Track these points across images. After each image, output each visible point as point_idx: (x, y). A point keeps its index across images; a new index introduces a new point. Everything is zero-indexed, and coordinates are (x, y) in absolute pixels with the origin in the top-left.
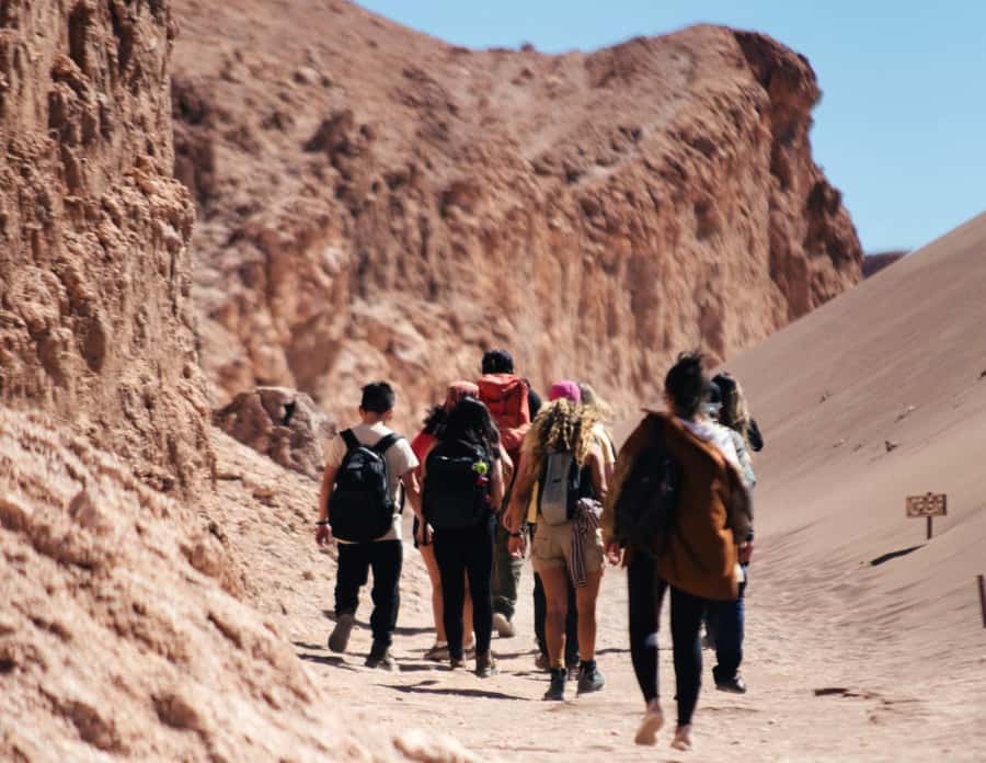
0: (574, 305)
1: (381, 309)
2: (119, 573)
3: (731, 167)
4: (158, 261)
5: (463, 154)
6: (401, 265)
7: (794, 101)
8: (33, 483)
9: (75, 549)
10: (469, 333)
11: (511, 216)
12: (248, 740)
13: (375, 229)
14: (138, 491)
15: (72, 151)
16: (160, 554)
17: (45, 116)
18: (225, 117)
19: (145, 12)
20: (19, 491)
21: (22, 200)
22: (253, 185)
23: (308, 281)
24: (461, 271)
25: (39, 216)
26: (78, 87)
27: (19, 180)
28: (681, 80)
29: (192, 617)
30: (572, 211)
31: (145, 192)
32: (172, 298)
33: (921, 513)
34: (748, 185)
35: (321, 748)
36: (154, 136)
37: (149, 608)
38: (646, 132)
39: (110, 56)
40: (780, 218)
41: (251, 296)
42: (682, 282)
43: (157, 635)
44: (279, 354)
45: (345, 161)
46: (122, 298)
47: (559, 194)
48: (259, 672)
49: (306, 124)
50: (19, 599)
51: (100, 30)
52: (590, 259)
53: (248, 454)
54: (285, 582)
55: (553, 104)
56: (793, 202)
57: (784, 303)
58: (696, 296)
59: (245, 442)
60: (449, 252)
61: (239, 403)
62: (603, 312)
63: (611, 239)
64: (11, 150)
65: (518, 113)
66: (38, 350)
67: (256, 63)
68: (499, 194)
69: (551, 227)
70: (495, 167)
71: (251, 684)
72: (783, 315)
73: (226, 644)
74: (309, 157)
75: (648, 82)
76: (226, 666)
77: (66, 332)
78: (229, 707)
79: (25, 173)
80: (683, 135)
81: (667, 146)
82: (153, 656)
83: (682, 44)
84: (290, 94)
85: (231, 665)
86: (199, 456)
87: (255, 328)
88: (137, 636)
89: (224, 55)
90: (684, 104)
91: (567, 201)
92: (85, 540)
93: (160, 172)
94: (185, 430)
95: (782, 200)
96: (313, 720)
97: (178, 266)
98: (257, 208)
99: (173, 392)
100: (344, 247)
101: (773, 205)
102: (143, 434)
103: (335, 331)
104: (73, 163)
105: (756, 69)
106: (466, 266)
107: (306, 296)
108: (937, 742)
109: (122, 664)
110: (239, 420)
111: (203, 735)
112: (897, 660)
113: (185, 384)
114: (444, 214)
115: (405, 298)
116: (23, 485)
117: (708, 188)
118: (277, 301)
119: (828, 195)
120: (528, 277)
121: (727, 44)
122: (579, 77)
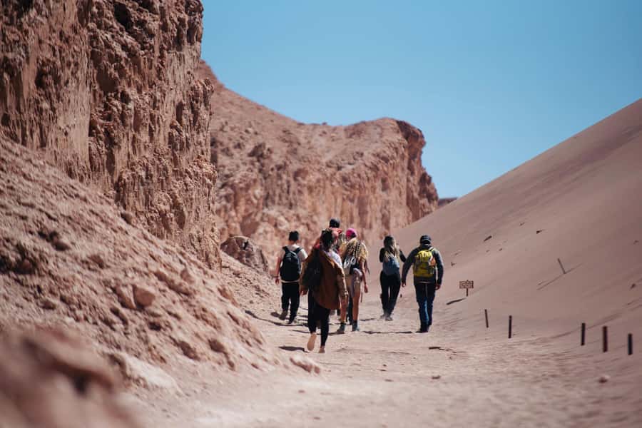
0: (339, 212)
1: (273, 212)
2: (197, 297)
3: (394, 167)
4: (204, 192)
5: (302, 159)
6: (280, 196)
7: (416, 145)
8: (168, 265)
9: (183, 288)
10: (303, 221)
11: (318, 181)
12: (241, 357)
13: (272, 184)
14: (203, 269)
15: (176, 153)
16: (212, 291)
17: (167, 140)
18: (221, 144)
19: (203, 106)
20: (163, 267)
21: (158, 169)
22: (231, 167)
23: (248, 201)
24: (301, 200)
25: (164, 174)
26: (179, 131)
27: (158, 162)
28: (378, 137)
29: (222, 313)
30: (339, 180)
31: (201, 168)
32: (209, 204)
33: (465, 287)
34: (400, 174)
35: (266, 360)
36: (204, 148)
37: (208, 309)
38: (366, 153)
39: (190, 121)
40: (410, 185)
41: (229, 205)
42: (376, 205)
43: (210, 319)
44: (238, 226)
45: (262, 161)
46: (192, 204)
47: (335, 174)
48: (245, 333)
49: (249, 147)
50: (163, 305)
51: (187, 111)
52: (345, 197)
53: (231, 259)
54: (243, 304)
55: (333, 143)
56: (415, 179)
57: (411, 214)
58: (381, 211)
59: (230, 255)
60: (297, 192)
61: (228, 242)
62: (349, 215)
63: (352, 190)
64: (155, 152)
65: (321, 146)
66: (162, 221)
67: (233, 126)
68: (314, 173)
69: (332, 185)
70: (313, 164)
71: (242, 337)
72: (410, 218)
73: (234, 323)
74: (251, 158)
75: (366, 137)
76: (233, 330)
77: (172, 215)
78: (235, 345)
79: (160, 160)
80: (378, 155)
81: (373, 159)
82: (208, 326)
83: (378, 124)
84: (244, 136)
85: (235, 330)
86: (216, 259)
87: (230, 217)
88: (203, 319)
89: (222, 123)
90: (379, 145)
91: (338, 176)
92: (186, 285)
93: (206, 161)
94: (212, 250)
95: (411, 179)
96: (263, 350)
97: (211, 193)
98: (232, 176)
99: (208, 236)
100: (261, 190)
101: (408, 180)
102: (197, 251)
103: (258, 219)
104: (176, 157)
105: (404, 133)
106: (302, 197)
107: (248, 206)
108: (474, 366)
109: (199, 329)
110: (228, 247)
111: (226, 354)
112: (457, 338)
113: (212, 234)
114: (295, 179)
115: (281, 208)
116: (165, 266)
117: (386, 174)
118: (238, 208)
119: (427, 178)
120: (323, 202)
121: (393, 124)
122: (342, 134)
